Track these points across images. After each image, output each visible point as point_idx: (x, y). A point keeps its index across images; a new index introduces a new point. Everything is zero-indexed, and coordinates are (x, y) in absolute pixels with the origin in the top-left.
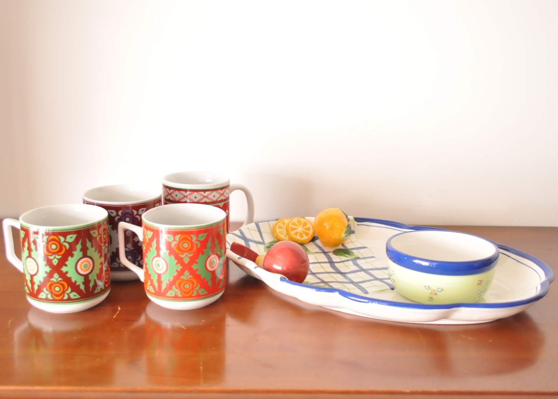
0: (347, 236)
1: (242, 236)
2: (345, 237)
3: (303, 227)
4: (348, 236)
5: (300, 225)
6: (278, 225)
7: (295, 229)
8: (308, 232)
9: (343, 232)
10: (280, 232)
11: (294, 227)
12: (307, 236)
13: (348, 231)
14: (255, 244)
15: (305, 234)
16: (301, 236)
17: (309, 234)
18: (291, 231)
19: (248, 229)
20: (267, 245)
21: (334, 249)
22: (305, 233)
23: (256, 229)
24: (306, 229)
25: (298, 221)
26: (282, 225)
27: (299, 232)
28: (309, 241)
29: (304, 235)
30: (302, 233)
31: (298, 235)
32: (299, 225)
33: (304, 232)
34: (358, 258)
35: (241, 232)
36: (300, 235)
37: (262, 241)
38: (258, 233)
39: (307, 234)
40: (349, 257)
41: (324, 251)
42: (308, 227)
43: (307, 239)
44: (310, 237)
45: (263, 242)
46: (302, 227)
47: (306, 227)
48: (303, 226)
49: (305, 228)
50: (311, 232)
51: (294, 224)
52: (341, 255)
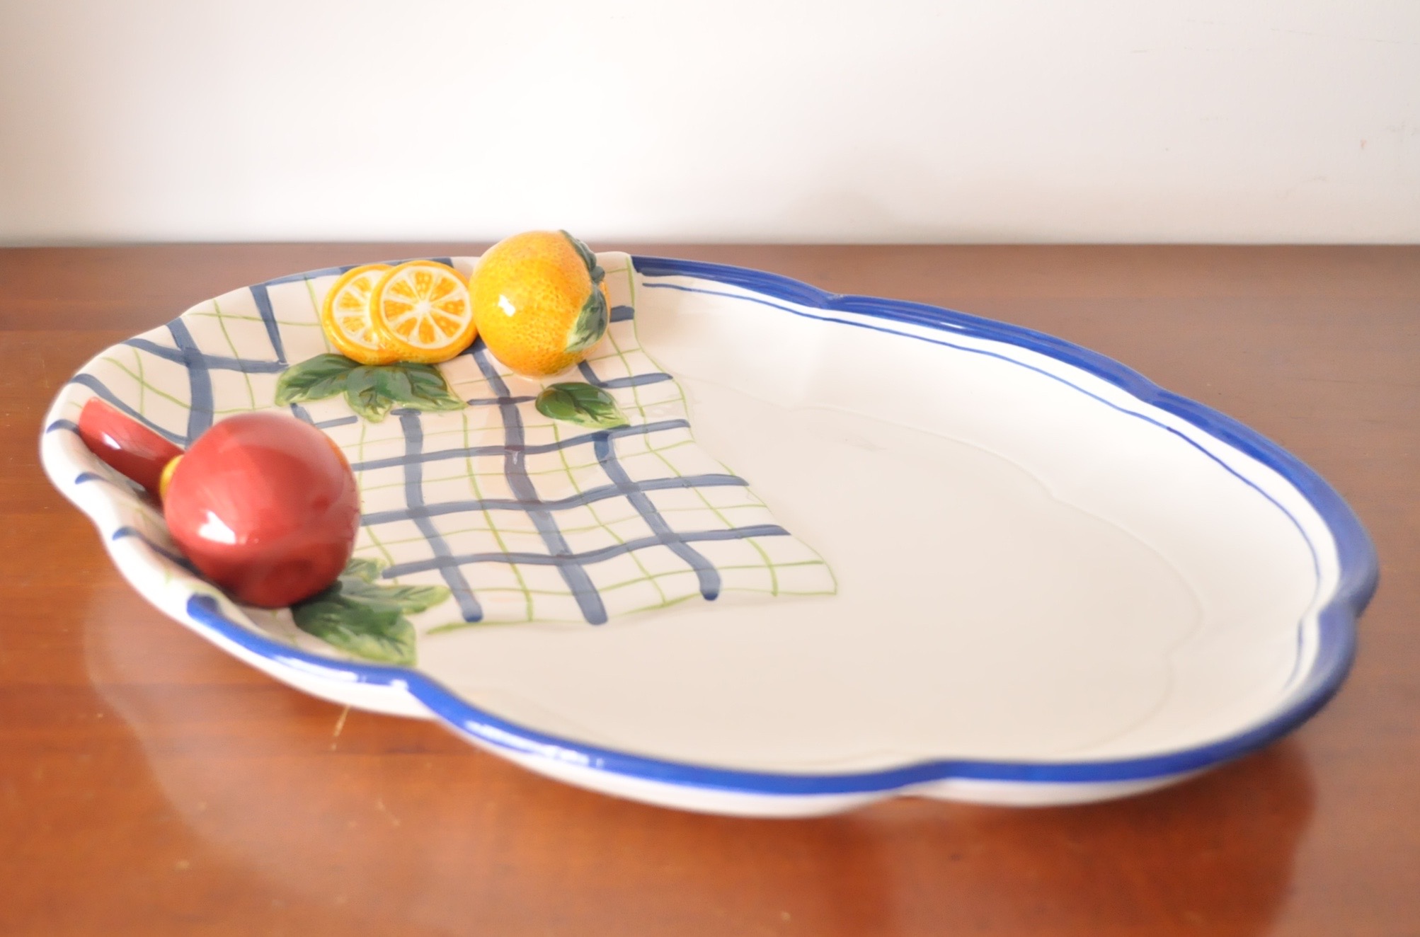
0: (585, 340)
1: (179, 349)
2: (577, 344)
3: (436, 299)
4: (592, 340)
5: (426, 291)
6: (341, 294)
7: (403, 308)
8: (452, 317)
9: (568, 328)
10: (347, 320)
11: (401, 299)
12: (450, 334)
13: (588, 322)
14: (241, 374)
15: (443, 329)
16: (427, 334)
17: (457, 326)
18: (387, 316)
19: (218, 314)
20: (292, 374)
21: (548, 382)
22: (443, 324)
23: (255, 312)
24: (445, 308)
25: (420, 278)
26: (356, 293)
27: (420, 320)
28: (461, 351)
29: (438, 331)
30: (432, 322)
31: (415, 332)
32: (421, 290)
33: (438, 320)
34: (624, 429)
35: (180, 333)
36: (420, 332)
37: (275, 358)
38: (261, 326)
39: (449, 327)
40: (589, 426)
41: (505, 395)
42: (456, 299)
43: (447, 348)
44: (460, 337)
45: (277, 363)
46: (431, 300)
47: (447, 298)
48: (434, 296)
49: (442, 304)
50: (464, 321)
51: (399, 289)
52: (562, 416)
